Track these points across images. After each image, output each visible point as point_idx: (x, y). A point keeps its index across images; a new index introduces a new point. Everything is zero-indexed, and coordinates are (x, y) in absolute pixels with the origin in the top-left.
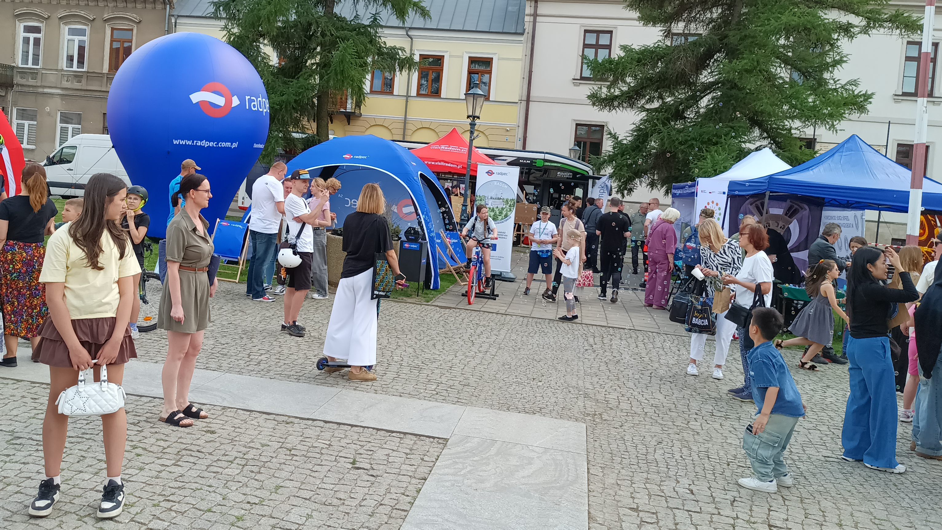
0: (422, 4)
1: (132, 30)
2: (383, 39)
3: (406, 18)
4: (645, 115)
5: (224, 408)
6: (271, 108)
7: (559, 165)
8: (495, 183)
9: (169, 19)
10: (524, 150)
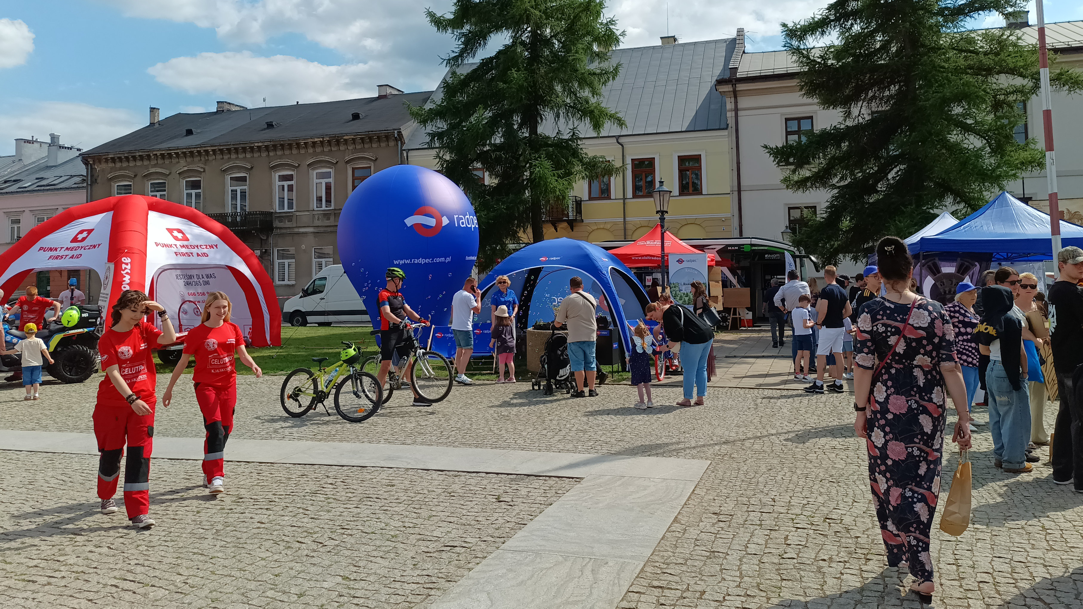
0: (618, 115)
1: (370, 167)
2: (585, 151)
3: (602, 130)
4: (836, 192)
5: (407, 469)
6: (479, 223)
7: (766, 248)
8: (686, 270)
9: (401, 154)
10: (741, 236)
